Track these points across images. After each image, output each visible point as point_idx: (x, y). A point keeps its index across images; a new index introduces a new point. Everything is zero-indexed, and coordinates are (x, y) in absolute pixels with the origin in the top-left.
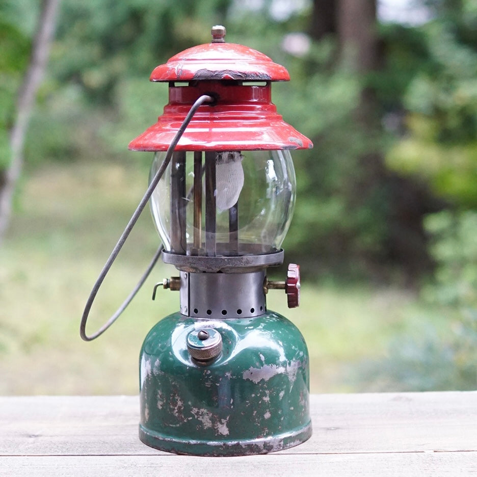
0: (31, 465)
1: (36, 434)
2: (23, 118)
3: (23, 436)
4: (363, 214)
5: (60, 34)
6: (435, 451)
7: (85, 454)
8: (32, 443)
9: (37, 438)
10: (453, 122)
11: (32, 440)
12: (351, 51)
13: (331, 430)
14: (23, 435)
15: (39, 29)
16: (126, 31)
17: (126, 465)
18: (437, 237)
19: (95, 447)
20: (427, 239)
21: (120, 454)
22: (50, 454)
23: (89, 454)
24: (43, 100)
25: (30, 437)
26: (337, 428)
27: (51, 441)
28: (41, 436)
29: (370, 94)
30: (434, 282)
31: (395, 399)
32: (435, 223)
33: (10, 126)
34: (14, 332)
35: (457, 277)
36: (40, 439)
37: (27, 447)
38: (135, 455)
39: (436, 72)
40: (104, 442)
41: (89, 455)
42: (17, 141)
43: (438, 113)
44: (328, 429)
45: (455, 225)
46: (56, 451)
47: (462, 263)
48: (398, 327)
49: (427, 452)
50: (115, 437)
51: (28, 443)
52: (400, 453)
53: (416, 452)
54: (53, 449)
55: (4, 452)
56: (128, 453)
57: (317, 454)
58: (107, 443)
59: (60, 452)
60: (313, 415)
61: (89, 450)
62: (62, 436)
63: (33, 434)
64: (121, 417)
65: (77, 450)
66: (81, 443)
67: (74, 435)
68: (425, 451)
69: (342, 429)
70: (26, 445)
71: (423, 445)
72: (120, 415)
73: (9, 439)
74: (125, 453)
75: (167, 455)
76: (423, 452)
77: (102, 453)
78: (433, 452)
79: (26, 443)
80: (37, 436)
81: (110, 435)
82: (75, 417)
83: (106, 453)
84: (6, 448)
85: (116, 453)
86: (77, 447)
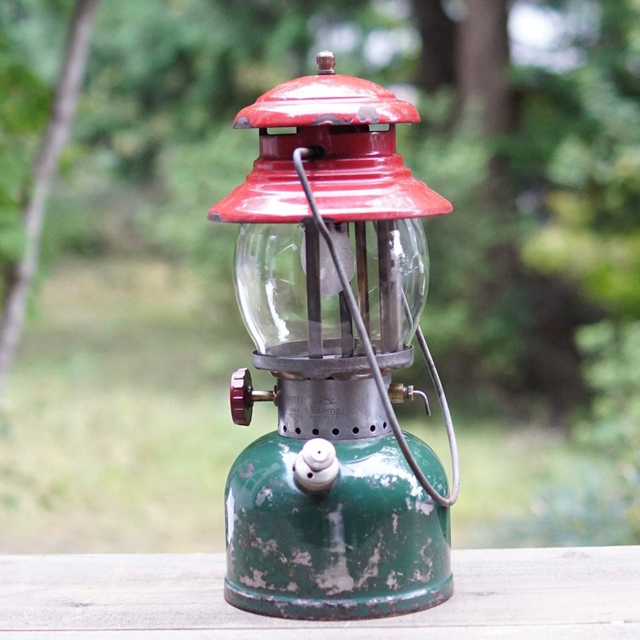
1: (85, 603)
2: (41, 193)
3: (67, 605)
4: (492, 327)
5: (87, 82)
6: (626, 622)
7: (152, 628)
8: (80, 615)
9: (86, 607)
10: (613, 201)
11: (79, 610)
12: (475, 106)
13: (483, 595)
15: (63, 72)
16: (172, 81)
18: (595, 356)
19: (166, 619)
20: (580, 358)
22: (106, 628)
23: (159, 627)
24: (64, 171)
25: (77, 606)
26: (491, 593)
27: (106, 612)
28: (91, 605)
29: (500, 164)
30: (591, 418)
31: (565, 556)
32: (590, 338)
33: (24, 203)
34: (29, 482)
35: (620, 410)
36: (90, 609)
37: (73, 619)
38: (221, 629)
39: (591, 133)
40: (178, 613)
42: (34, 223)
43: (593, 189)
44: (479, 594)
45: (618, 340)
46: (113, 624)
47: (628, 390)
48: (544, 476)
49: (615, 623)
50: (191, 606)
51: (75, 614)
52: (579, 625)
53: (601, 623)
54: (108, 622)
55: (42, 626)
56: (212, 626)
57: (466, 626)
58: (181, 613)
59: (119, 625)
60: (457, 576)
61: (158, 622)
62: (120, 604)
63: (81, 602)
64: (198, 580)
65: (142, 622)
66: (147, 614)
67: (136, 604)
68: (612, 622)
69: (497, 594)
70: (72, 617)
71: (609, 614)
72: (196, 578)
73: (48, 609)
74: (207, 627)
75: (264, 629)
76: (609, 623)
77: (177, 627)
78: (623, 622)
79: (72, 614)
80: (86, 605)
81: (185, 604)
82: (135, 580)
83: (181, 627)
84: (45, 620)
85: (195, 627)
86: (141, 619)
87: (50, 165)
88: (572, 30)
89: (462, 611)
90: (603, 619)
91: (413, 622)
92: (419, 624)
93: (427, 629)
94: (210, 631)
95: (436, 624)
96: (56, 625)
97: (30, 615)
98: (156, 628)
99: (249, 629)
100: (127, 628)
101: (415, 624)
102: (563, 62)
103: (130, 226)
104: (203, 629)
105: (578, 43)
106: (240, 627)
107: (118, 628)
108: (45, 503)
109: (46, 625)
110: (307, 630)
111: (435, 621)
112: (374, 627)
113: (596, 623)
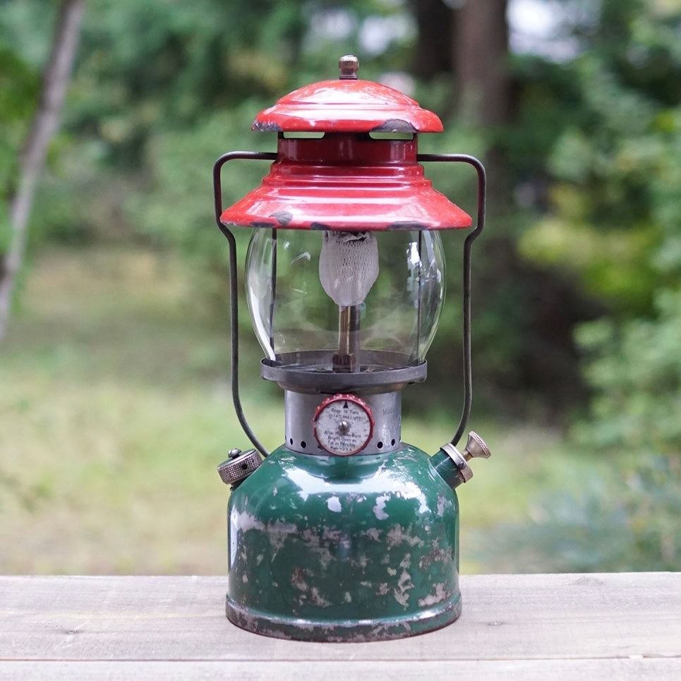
0: (72, 674)
1: (75, 629)
6: (644, 657)
7: (147, 658)
8: (70, 643)
9: (77, 635)
11: (70, 637)
13: (494, 625)
14: (56, 631)
15: (52, 58)
16: (162, 66)
17: (207, 675)
19: (161, 649)
20: (579, 356)
21: (199, 658)
22: (98, 658)
23: (154, 657)
24: (51, 160)
25: (67, 633)
26: (502, 623)
27: (98, 640)
28: (82, 632)
30: (588, 417)
31: (578, 583)
32: (589, 335)
33: (10, 194)
36: (81, 636)
37: (64, 647)
39: (592, 125)
40: (173, 642)
41: (153, 660)
42: (21, 215)
43: (593, 182)
44: (489, 624)
46: (106, 654)
47: (627, 390)
49: (634, 657)
50: (188, 635)
51: (65, 642)
52: (597, 660)
53: (618, 657)
54: (101, 652)
55: (31, 655)
56: (210, 657)
57: (478, 660)
58: (178, 643)
59: (112, 655)
60: (466, 604)
61: (153, 652)
62: (113, 632)
63: (72, 629)
64: (195, 605)
65: (136, 652)
66: (140, 643)
67: (130, 632)
68: (630, 656)
69: (508, 624)
70: (62, 645)
71: (627, 647)
72: (192, 603)
73: (37, 636)
74: (205, 658)
75: (265, 661)
76: (627, 657)
77: (172, 658)
78: (642, 657)
79: (62, 643)
80: (77, 632)
81: (180, 632)
82: (129, 605)
83: (177, 658)
84: (34, 649)
85: (191, 658)
86: (135, 649)
87: (37, 155)
88: (572, 19)
89: (473, 643)
90: (621, 654)
91: (422, 654)
92: (428, 657)
93: (436, 663)
94: (209, 663)
95: (445, 657)
96: (46, 654)
97: (18, 643)
98: (151, 658)
99: (249, 660)
100: (121, 658)
101: (424, 657)
102: (562, 52)
103: (117, 214)
104: (201, 660)
105: (577, 31)
106: (239, 658)
107: (111, 658)
108: (29, 504)
109: (35, 654)
110: (310, 663)
111: (445, 654)
112: (380, 660)
113: (613, 658)
